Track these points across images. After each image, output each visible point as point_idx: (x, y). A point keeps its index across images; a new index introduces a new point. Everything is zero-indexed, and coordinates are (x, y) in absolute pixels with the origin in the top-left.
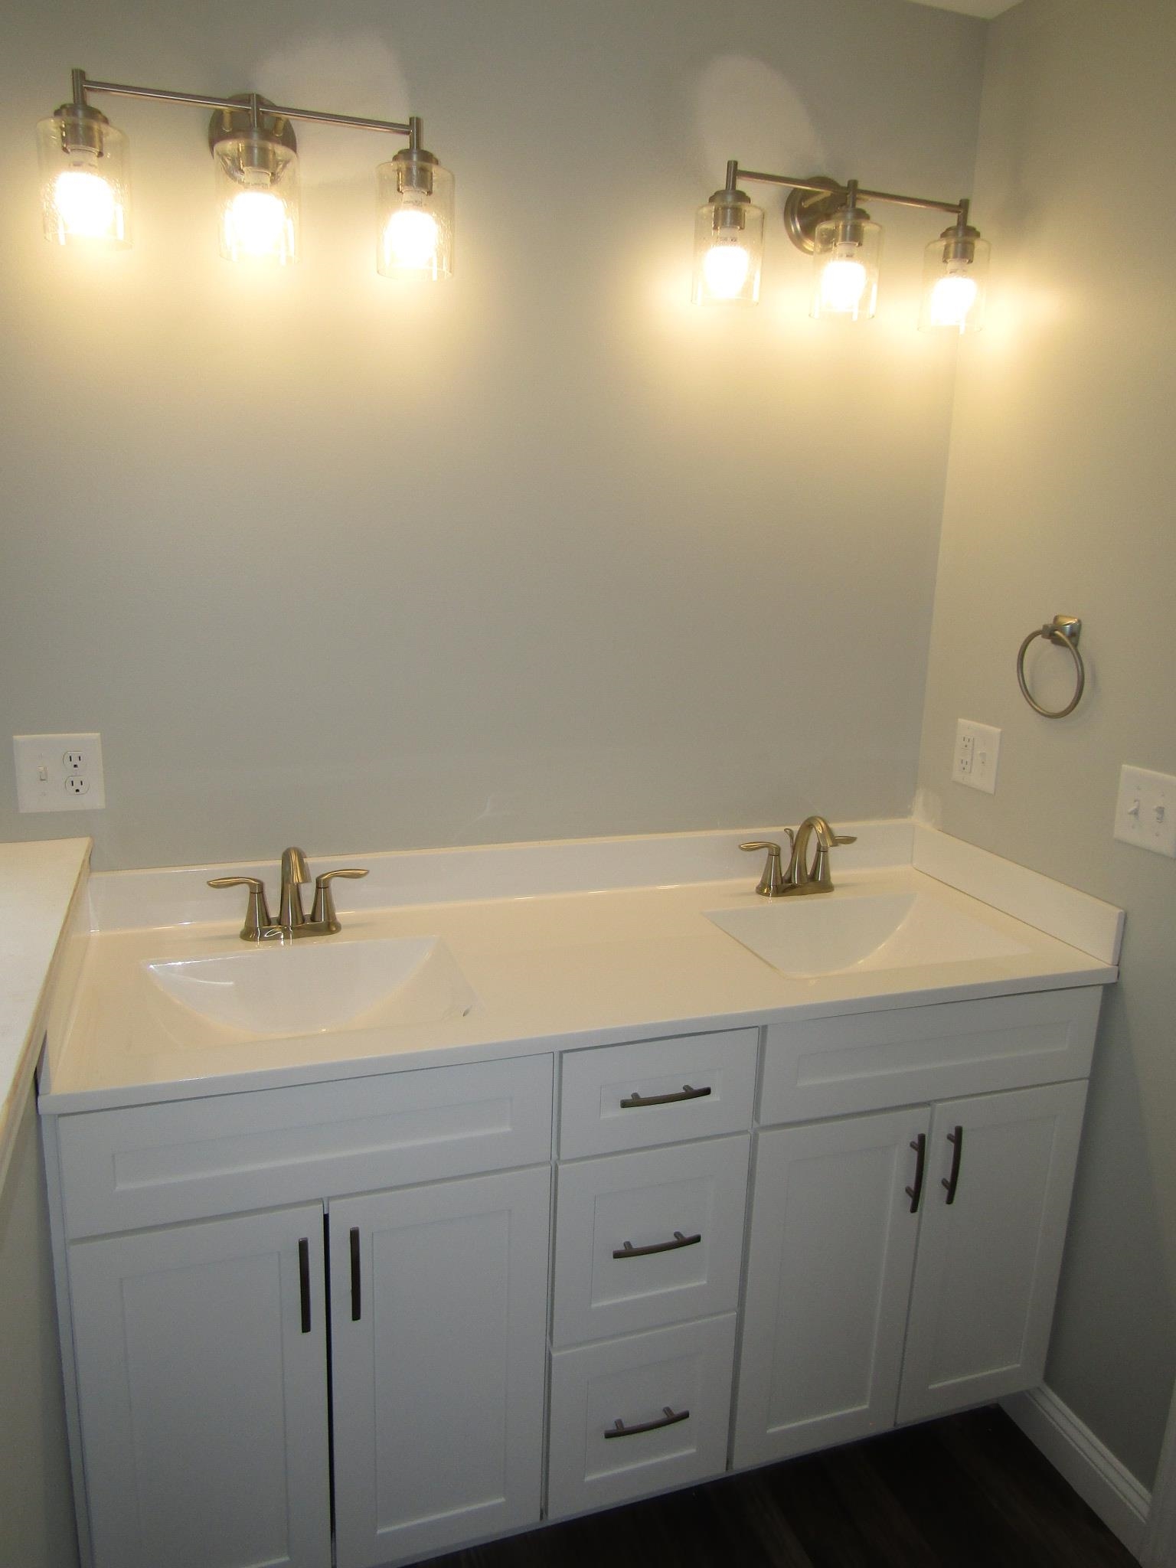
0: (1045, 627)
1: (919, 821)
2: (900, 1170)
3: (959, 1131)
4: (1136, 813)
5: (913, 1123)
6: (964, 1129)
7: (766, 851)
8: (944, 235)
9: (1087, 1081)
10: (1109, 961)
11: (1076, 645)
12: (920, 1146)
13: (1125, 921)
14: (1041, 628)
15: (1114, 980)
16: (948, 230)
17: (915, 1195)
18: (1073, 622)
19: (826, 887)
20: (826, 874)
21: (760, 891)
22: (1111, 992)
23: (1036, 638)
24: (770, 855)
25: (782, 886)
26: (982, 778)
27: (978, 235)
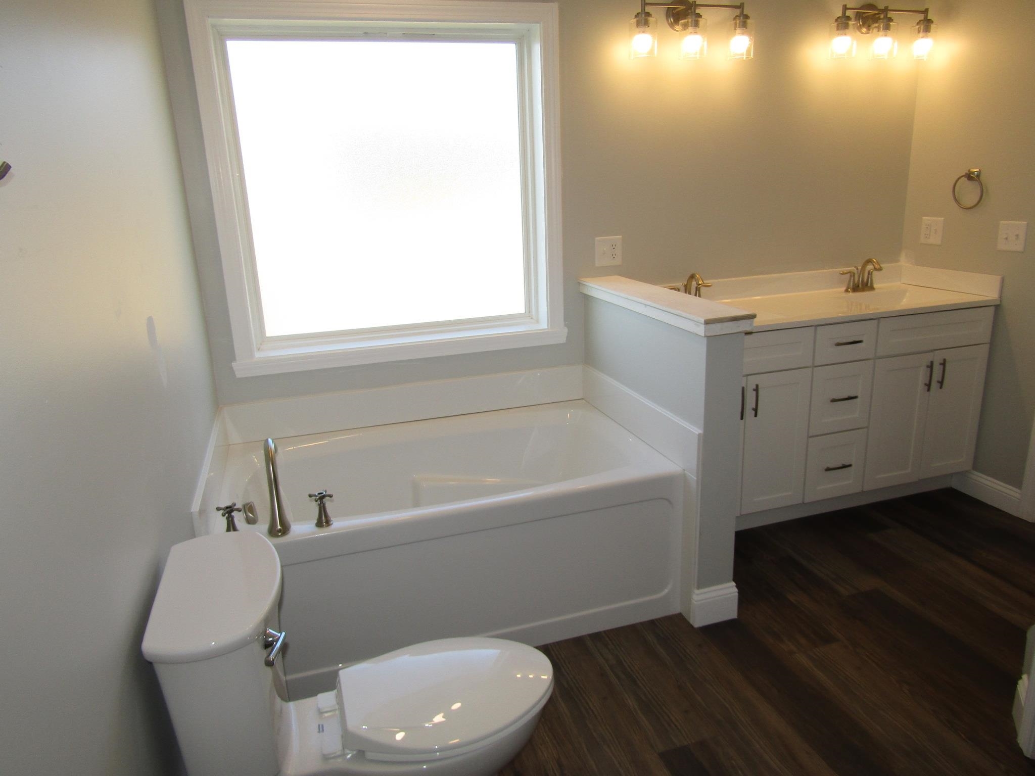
0: (966, 173)
1: (904, 262)
2: (922, 376)
3: (945, 360)
4: (1006, 239)
5: (929, 357)
6: (947, 360)
7: (849, 274)
8: (918, 23)
9: (988, 345)
10: (997, 297)
11: (979, 179)
12: (931, 366)
13: (1003, 280)
14: (964, 174)
15: (999, 304)
16: (920, 21)
17: (928, 386)
18: (978, 170)
19: (872, 288)
20: (872, 284)
21: (847, 291)
22: (998, 308)
23: (961, 179)
24: (851, 276)
25: (856, 288)
26: (935, 239)
27: (932, 22)
